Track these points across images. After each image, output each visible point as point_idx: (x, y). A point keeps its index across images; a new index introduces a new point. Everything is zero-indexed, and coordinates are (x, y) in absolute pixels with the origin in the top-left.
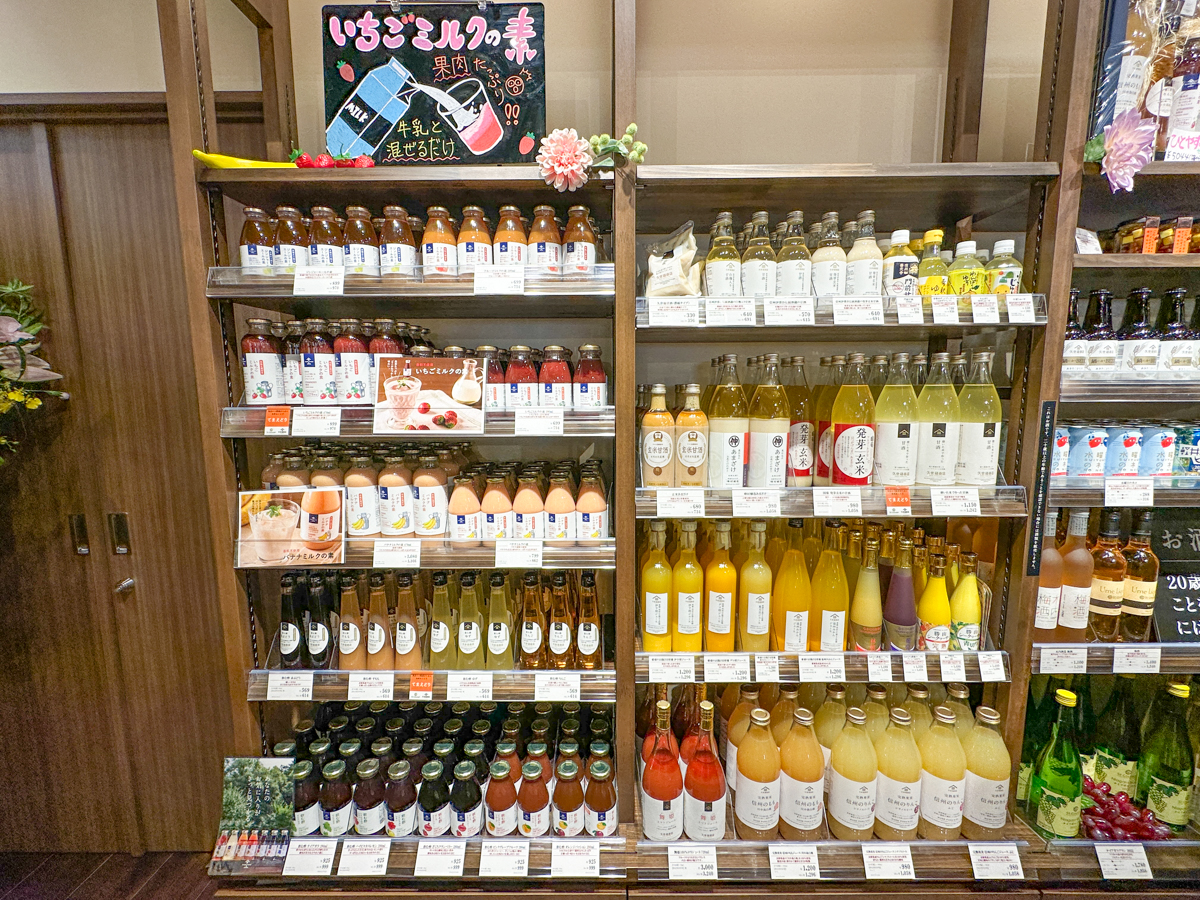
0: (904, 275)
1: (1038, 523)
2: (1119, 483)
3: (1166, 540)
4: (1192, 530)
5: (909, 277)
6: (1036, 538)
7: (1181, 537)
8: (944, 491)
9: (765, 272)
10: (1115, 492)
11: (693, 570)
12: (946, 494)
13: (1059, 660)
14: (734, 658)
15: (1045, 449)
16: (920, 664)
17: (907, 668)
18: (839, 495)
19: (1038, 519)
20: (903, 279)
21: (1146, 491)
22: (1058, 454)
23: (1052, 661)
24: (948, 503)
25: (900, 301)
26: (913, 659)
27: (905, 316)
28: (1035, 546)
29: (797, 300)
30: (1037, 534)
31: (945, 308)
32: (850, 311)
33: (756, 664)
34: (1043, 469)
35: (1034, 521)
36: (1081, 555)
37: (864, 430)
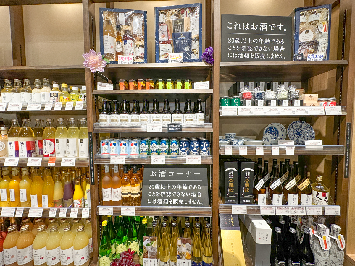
0: (52, 96)
1: (92, 169)
2: (115, 157)
3: (152, 174)
4: (160, 171)
5: (54, 97)
6: (92, 173)
7: (156, 173)
8: (66, 159)
9: (13, 96)
10: (113, 159)
11: (6, 182)
12: (66, 160)
13: (104, 211)
14: (11, 209)
15: (91, 146)
16: (65, 212)
17: (60, 213)
18: (36, 160)
19: (92, 167)
20: (52, 97)
21: (122, 159)
22: (102, 148)
23: (102, 211)
24: (66, 162)
25: (47, 103)
26: (63, 210)
27: (47, 108)
28: (92, 176)
29: (18, 103)
30: (92, 172)
31: (58, 106)
32: (32, 107)
33: (17, 211)
34: (91, 152)
35: (91, 168)
36: (116, 178)
37: (46, 141)
